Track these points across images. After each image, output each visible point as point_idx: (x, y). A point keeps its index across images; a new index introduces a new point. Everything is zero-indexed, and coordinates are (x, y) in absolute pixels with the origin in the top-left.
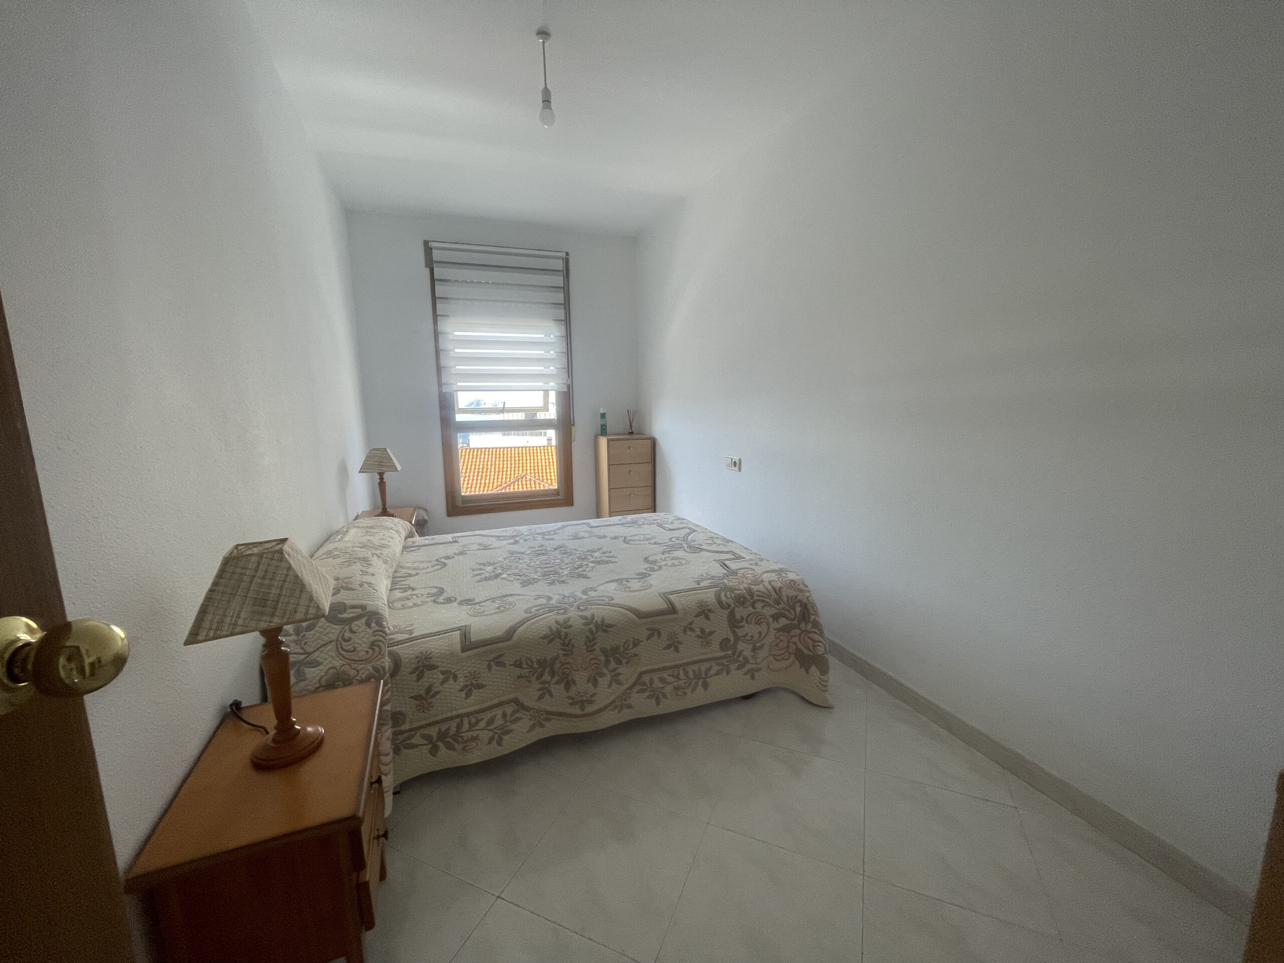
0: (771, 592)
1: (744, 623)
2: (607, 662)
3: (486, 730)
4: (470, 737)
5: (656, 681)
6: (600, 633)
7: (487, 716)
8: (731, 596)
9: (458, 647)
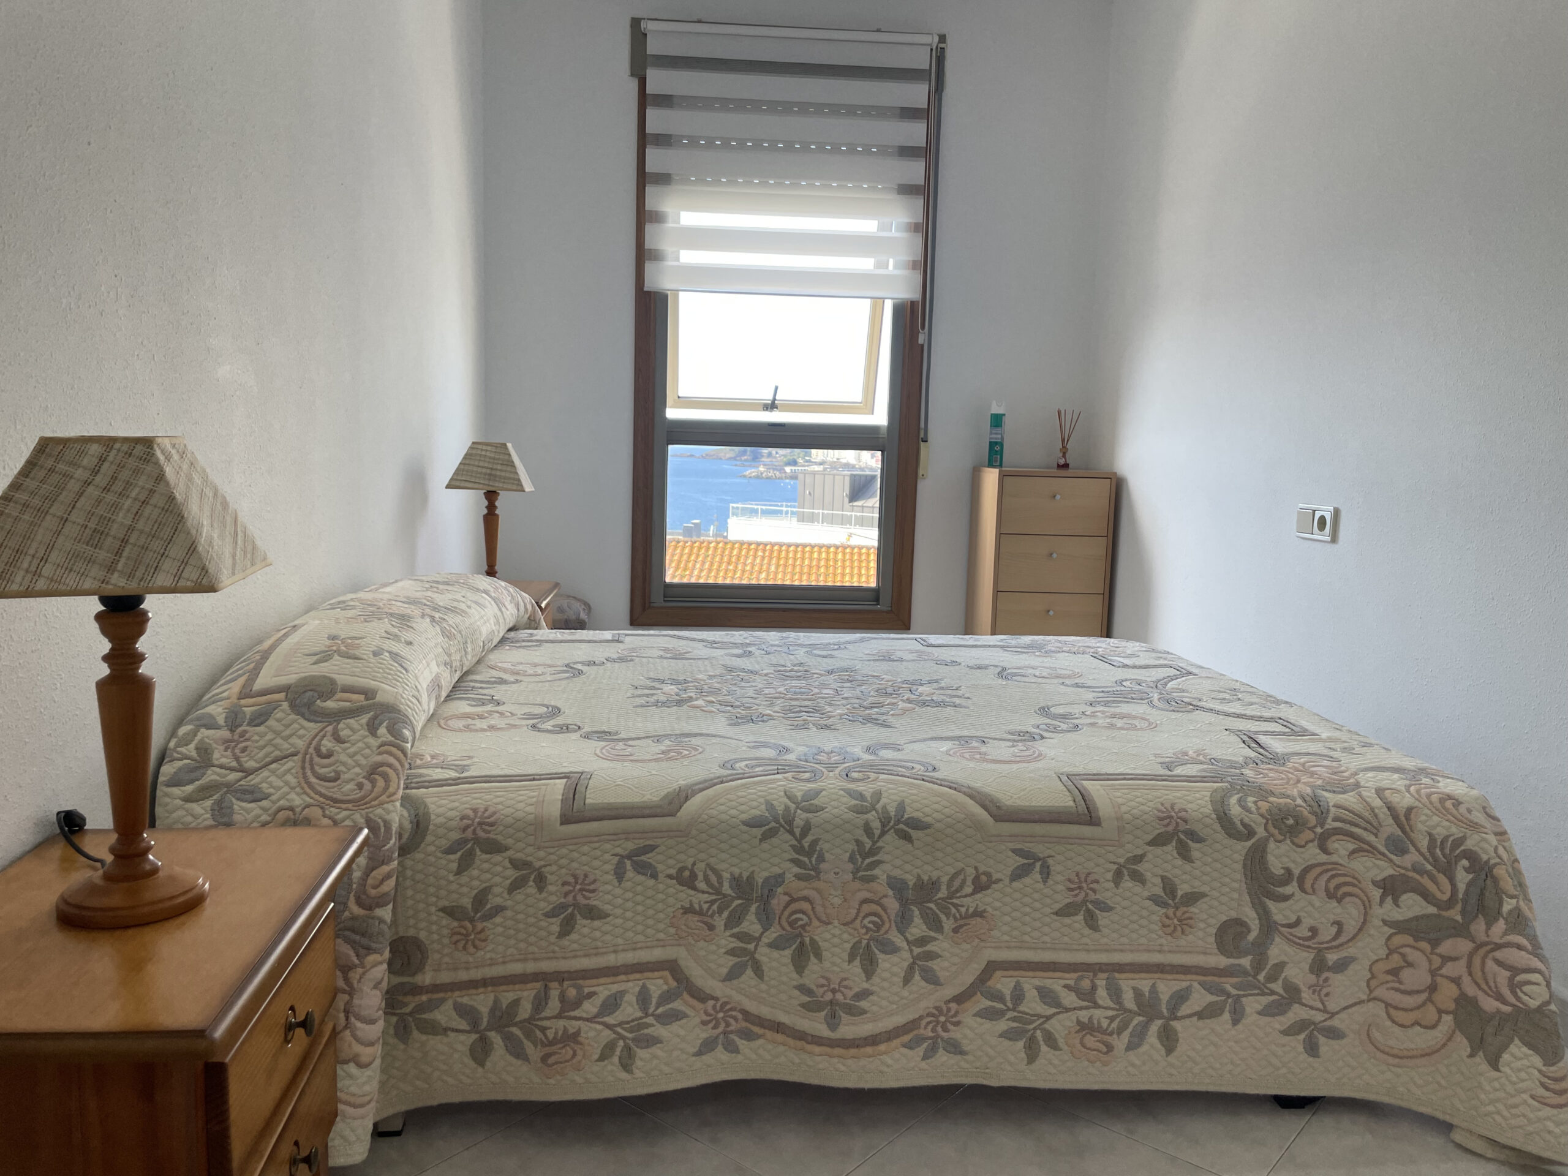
0: (1381, 816)
1: (1291, 888)
2: (903, 922)
3: (598, 1023)
4: (560, 1033)
5: (1031, 994)
6: (890, 837)
7: (604, 990)
8: (1258, 809)
9: (554, 810)
